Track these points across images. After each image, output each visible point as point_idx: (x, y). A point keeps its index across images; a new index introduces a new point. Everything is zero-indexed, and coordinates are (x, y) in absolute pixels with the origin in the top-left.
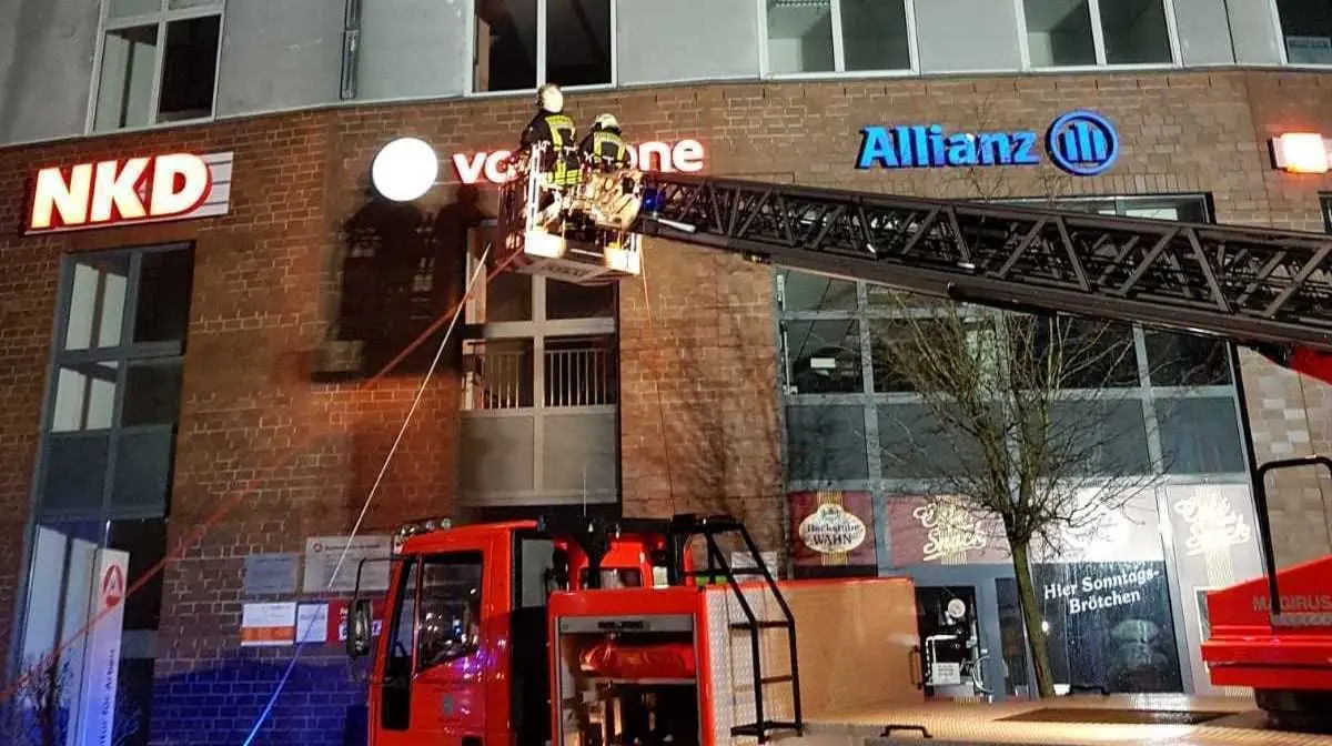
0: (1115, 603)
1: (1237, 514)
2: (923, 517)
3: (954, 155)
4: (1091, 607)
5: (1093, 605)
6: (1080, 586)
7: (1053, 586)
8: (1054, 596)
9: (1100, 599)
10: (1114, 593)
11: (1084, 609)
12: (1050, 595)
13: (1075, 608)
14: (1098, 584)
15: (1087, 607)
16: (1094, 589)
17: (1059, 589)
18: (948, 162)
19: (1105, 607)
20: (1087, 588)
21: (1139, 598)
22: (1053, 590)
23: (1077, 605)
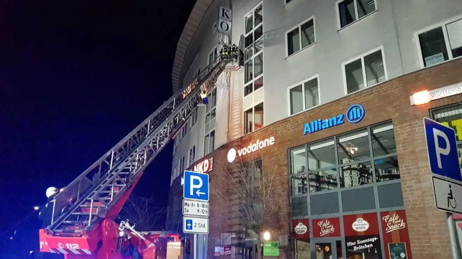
0: (366, 247)
1: (401, 220)
2: (320, 225)
3: (323, 127)
4: (359, 249)
5: (360, 248)
6: (357, 242)
7: (350, 243)
8: (350, 245)
9: (362, 246)
10: (365, 245)
11: (358, 249)
12: (349, 245)
13: (355, 249)
14: (361, 242)
15: (358, 248)
16: (360, 243)
17: (351, 244)
18: (322, 129)
19: (363, 249)
20: (358, 243)
21: (372, 246)
22: (350, 244)
23: (356, 248)
